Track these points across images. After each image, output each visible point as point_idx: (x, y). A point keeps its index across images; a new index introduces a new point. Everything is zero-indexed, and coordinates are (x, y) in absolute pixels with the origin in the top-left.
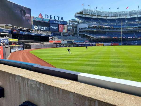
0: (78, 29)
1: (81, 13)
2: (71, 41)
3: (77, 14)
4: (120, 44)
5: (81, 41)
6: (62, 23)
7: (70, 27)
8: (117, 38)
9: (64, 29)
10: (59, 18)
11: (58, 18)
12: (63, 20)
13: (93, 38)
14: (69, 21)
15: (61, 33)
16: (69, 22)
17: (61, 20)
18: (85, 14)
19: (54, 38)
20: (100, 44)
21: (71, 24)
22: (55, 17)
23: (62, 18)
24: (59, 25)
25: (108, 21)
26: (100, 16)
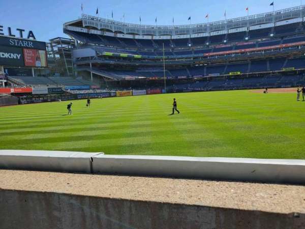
0: (74, 59)
1: (79, 24)
2: (58, 88)
3: (70, 25)
4: (163, 91)
5: (83, 87)
6: (31, 45)
7: (54, 56)
8: (157, 78)
9: (38, 58)
10: (23, 32)
11: (18, 32)
12: (35, 38)
13: (109, 79)
14: (51, 40)
15: (31, 70)
16: (51, 44)
17: (28, 37)
18: (86, 27)
19: (13, 82)
20: (125, 91)
21: (56, 49)
22: (9, 29)
23: (31, 32)
24: (25, 50)
25: (137, 43)
26: (120, 32)
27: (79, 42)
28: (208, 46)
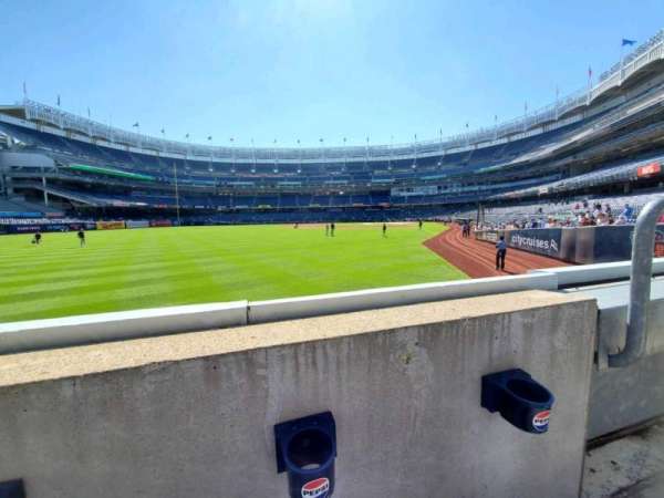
1: (15, 112)
4: (176, 223)
8: (165, 206)
13: (82, 203)
20: (113, 222)
25: (133, 159)
26: (103, 139)
27: (17, 141)
28: (234, 174)
